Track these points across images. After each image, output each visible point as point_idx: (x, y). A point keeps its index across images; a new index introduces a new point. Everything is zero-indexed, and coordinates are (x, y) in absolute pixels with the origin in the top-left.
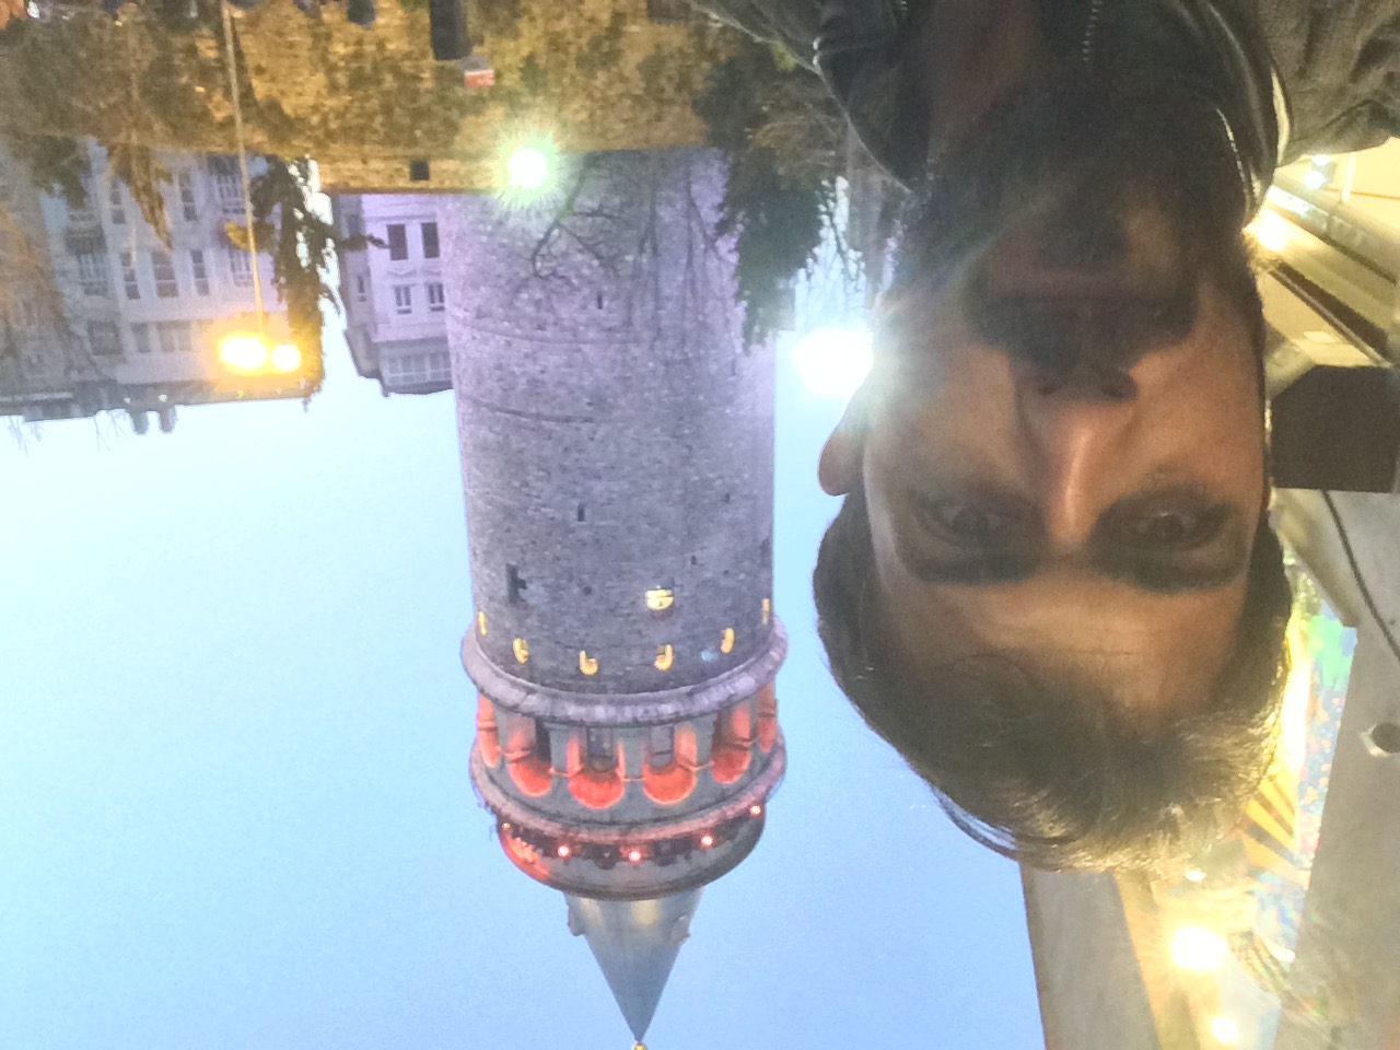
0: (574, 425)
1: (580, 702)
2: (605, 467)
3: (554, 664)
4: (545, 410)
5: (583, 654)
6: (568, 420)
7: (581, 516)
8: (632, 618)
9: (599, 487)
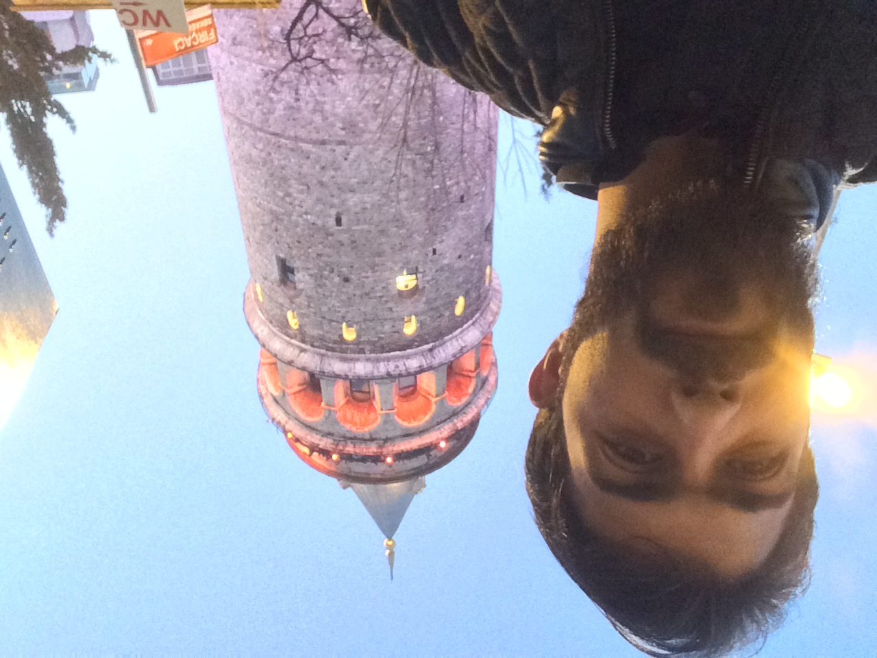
0: (329, 147)
1: (344, 360)
2: (358, 183)
3: (321, 332)
4: (302, 133)
5: (344, 325)
6: (323, 143)
7: (339, 221)
8: (384, 299)
9: (353, 200)
